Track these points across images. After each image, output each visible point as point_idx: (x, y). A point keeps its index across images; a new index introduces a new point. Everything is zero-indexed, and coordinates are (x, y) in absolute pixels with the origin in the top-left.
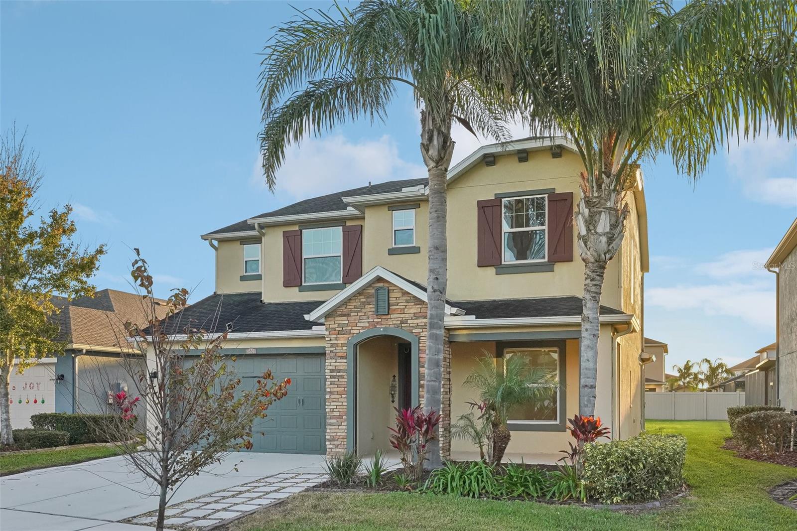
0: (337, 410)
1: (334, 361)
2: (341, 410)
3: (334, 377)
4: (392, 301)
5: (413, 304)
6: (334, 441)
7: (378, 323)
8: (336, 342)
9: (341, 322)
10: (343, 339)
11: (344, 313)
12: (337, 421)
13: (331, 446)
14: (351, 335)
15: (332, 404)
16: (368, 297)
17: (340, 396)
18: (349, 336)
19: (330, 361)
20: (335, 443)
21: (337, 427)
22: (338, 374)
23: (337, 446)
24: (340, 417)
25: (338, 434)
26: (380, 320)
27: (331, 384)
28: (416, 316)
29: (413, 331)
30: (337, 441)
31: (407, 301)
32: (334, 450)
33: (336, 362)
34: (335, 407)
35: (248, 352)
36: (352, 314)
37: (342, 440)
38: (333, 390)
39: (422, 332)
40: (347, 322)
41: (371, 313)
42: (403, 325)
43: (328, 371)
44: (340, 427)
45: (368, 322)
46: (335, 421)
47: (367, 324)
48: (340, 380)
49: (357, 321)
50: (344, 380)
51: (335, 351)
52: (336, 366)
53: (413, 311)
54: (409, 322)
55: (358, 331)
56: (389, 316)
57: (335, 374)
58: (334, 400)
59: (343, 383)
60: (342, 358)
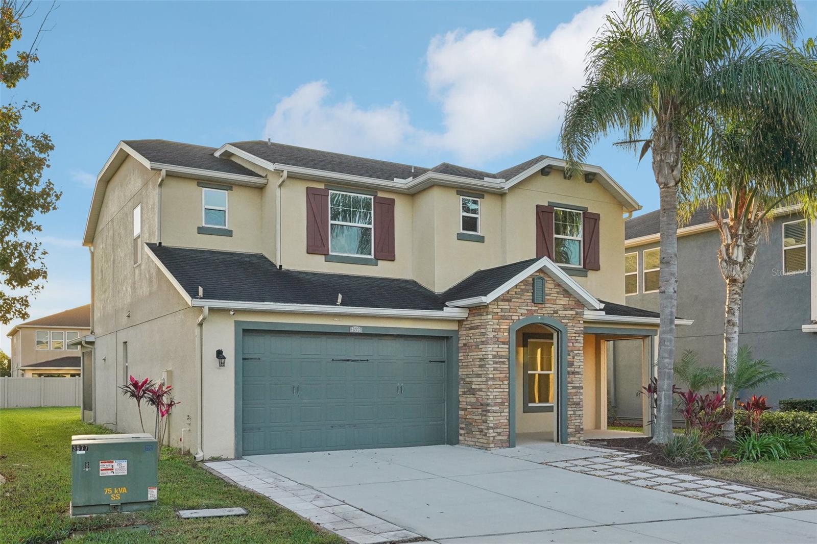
0: (499, 397)
1: (497, 346)
2: (503, 397)
3: (496, 363)
4: (547, 291)
5: (562, 296)
6: (497, 428)
7: (535, 311)
8: (498, 327)
9: (504, 307)
10: (506, 324)
11: (506, 298)
12: (500, 408)
13: (494, 434)
14: (512, 321)
15: (495, 390)
16: (527, 285)
17: (502, 383)
18: (510, 321)
19: (493, 346)
20: (498, 430)
21: (499, 414)
22: (500, 360)
23: (499, 434)
24: (502, 404)
25: (501, 421)
26: (537, 308)
27: (494, 370)
28: (565, 308)
29: (563, 321)
30: (500, 428)
31: (558, 293)
32: (498, 438)
33: (498, 347)
34: (498, 394)
35: (353, 330)
36: (513, 300)
37: (504, 427)
38: (495, 376)
39: (569, 323)
40: (509, 307)
41: (528, 301)
42: (555, 315)
43: (491, 357)
44: (503, 414)
45: (527, 309)
46: (498, 408)
47: (526, 312)
48: (502, 366)
49: (517, 308)
50: (504, 366)
51: (498, 336)
52: (497, 352)
53: (562, 302)
54: (559, 312)
55: (517, 318)
56: (543, 306)
57: (498, 360)
58: (497, 386)
59: (505, 369)
60: (504, 343)
